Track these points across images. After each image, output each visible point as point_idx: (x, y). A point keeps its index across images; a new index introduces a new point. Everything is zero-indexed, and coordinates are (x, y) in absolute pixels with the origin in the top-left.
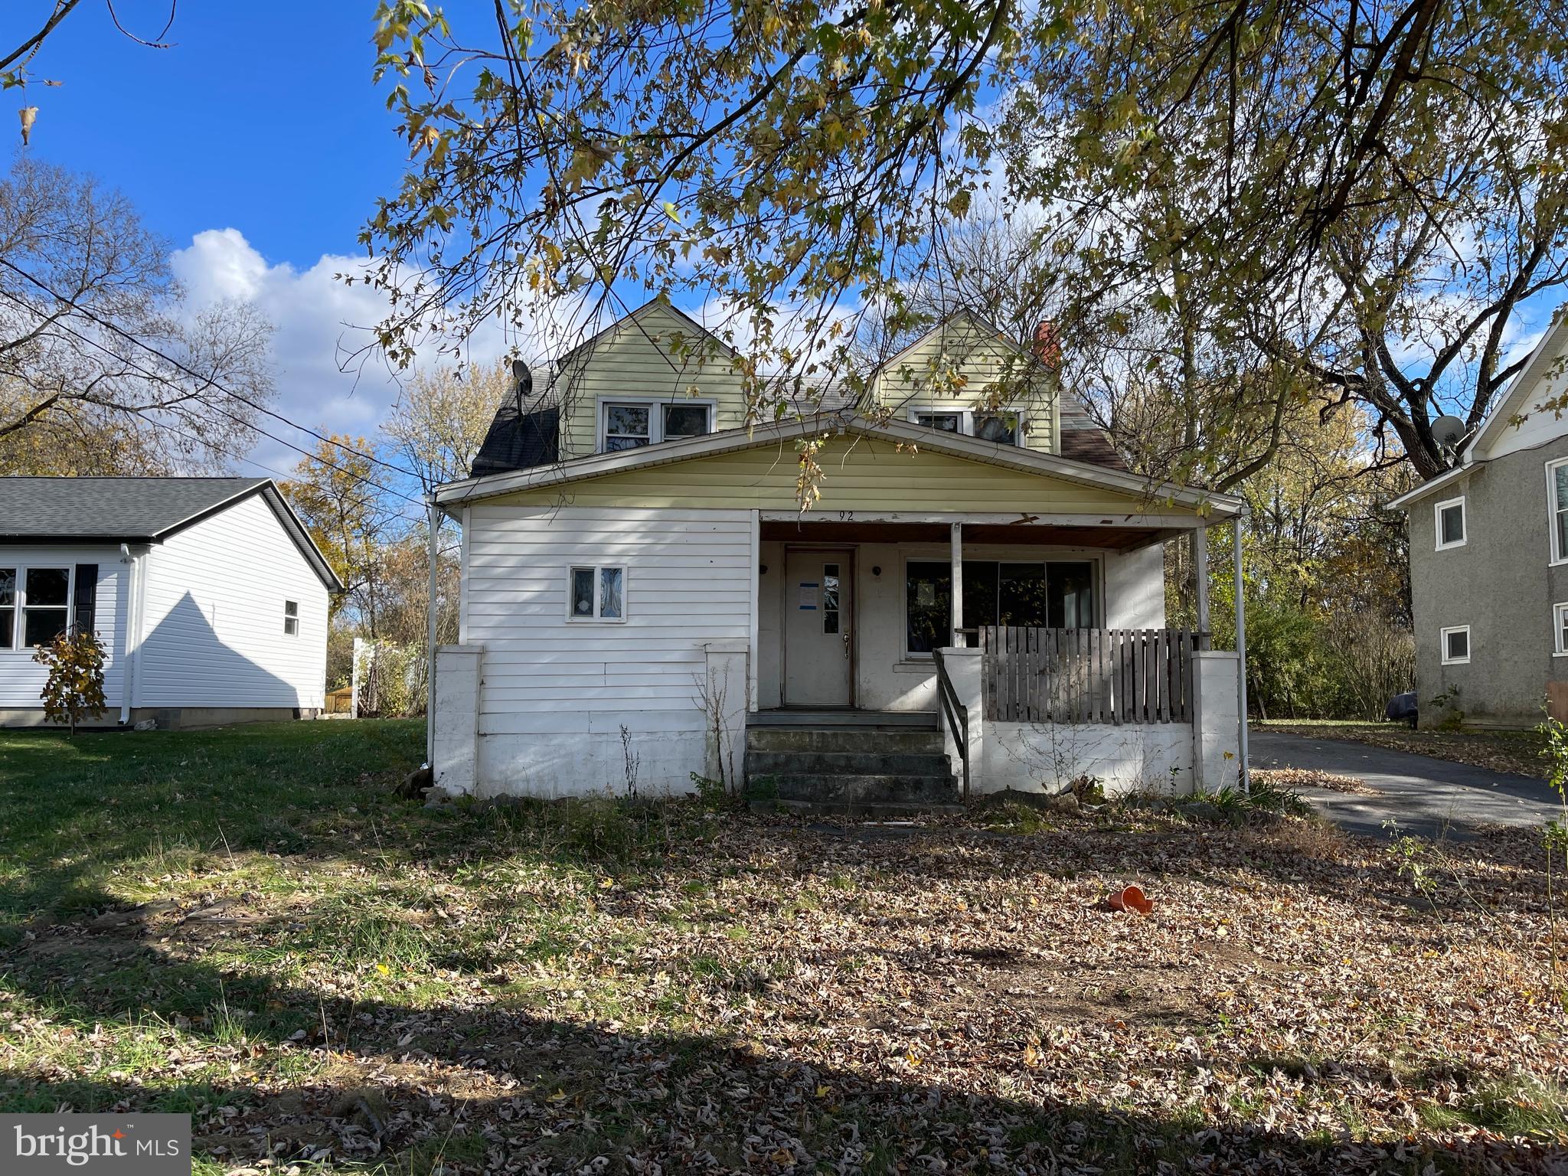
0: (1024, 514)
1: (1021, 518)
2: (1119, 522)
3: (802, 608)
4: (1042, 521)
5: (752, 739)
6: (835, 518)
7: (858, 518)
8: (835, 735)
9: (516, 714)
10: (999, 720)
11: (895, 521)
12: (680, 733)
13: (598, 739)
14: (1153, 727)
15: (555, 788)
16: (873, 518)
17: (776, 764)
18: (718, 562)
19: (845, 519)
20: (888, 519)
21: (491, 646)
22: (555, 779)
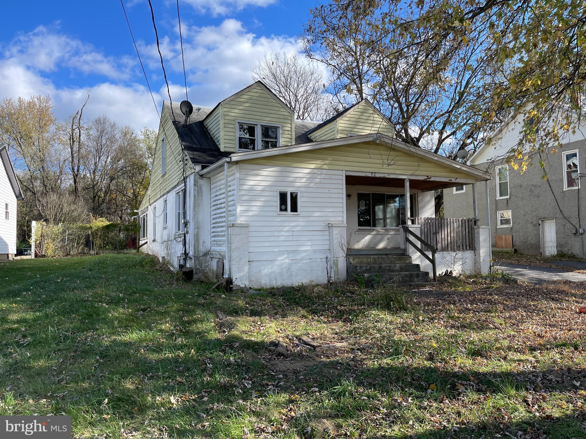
0: (427, 176)
1: (426, 178)
2: (454, 180)
4: (433, 179)
5: (351, 260)
6: (370, 175)
7: (377, 175)
8: (378, 258)
9: (260, 252)
11: (389, 177)
12: (321, 259)
13: (291, 262)
14: (464, 252)
15: (276, 283)
16: (382, 175)
17: (366, 270)
18: (332, 191)
19: (373, 176)
20: (387, 176)
22: (276, 279)
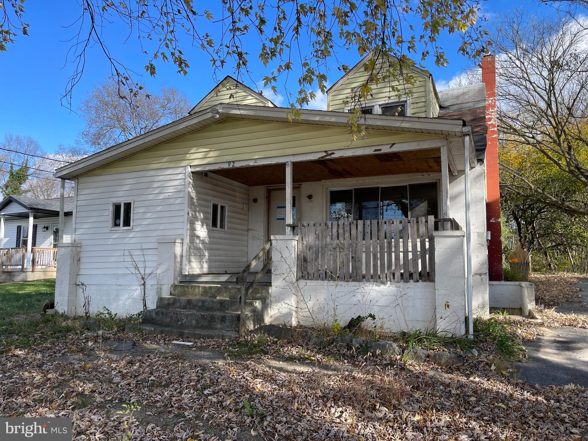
0: (326, 152)
1: (324, 154)
2: (386, 149)
3: (278, 219)
4: (337, 155)
5: (172, 289)
6: (226, 166)
7: (237, 165)
10: (308, 279)
11: (256, 164)
13: (119, 288)
14: (408, 285)
16: (244, 164)
18: (171, 195)
19: (231, 166)
20: (252, 163)
21: (84, 243)
